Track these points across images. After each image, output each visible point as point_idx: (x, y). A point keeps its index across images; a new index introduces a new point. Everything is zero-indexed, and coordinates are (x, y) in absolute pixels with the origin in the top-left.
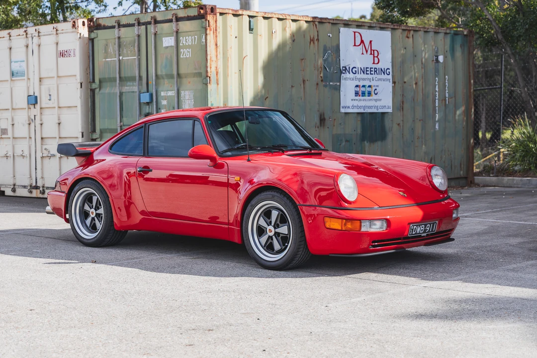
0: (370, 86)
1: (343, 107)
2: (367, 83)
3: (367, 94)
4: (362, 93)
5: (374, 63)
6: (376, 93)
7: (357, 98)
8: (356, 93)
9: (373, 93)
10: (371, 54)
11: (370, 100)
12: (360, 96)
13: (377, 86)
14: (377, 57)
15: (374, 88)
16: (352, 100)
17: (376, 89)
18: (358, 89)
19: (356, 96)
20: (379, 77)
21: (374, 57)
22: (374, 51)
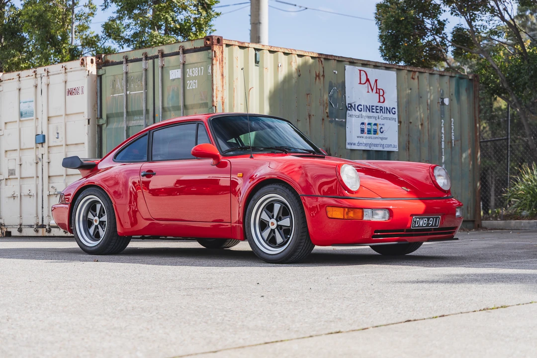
0: (375, 124)
2: (373, 121)
3: (372, 132)
4: (368, 131)
5: (379, 102)
6: (382, 131)
7: (362, 135)
8: (361, 131)
9: (379, 131)
10: (377, 93)
11: (376, 138)
12: (365, 134)
13: (383, 125)
14: (382, 96)
15: (379, 127)
16: (358, 137)
17: (381, 128)
18: (363, 126)
19: (361, 133)
20: (385, 115)
21: (380, 96)
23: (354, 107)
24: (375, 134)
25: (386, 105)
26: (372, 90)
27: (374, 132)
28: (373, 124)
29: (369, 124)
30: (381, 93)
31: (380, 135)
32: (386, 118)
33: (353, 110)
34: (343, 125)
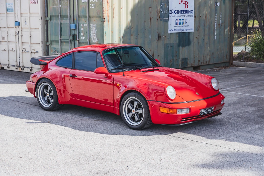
0: (183, 19)
1: (169, 30)
2: (182, 18)
3: (181, 23)
4: (179, 23)
5: (185, 8)
6: (186, 22)
7: (177, 25)
8: (176, 23)
9: (184, 23)
10: (184, 3)
12: (178, 24)
13: (187, 19)
14: (187, 5)
15: (185, 20)
16: (174, 26)
17: (186, 21)
18: (177, 21)
19: (176, 24)
21: (185, 5)
22: (185, 2)
23: (172, 11)
24: (183, 24)
25: (189, 9)
26: (182, 2)
27: (182, 23)
28: (182, 19)
29: (180, 20)
30: (186, 3)
31: (185, 24)
32: (188, 16)
33: (172, 13)
34: (167, 21)
